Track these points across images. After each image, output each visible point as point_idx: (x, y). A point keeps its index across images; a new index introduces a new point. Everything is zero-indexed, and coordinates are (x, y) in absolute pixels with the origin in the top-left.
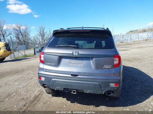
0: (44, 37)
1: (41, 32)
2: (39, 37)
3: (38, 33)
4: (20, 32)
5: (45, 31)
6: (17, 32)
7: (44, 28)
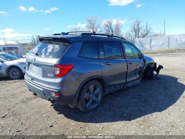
0: (139, 32)
1: (136, 27)
2: (131, 33)
3: (131, 28)
4: (111, 29)
5: (140, 25)
6: (108, 29)
7: (139, 22)
